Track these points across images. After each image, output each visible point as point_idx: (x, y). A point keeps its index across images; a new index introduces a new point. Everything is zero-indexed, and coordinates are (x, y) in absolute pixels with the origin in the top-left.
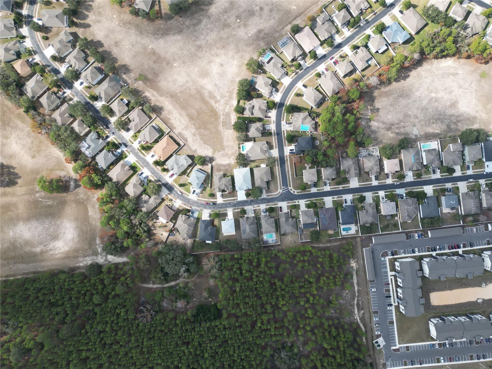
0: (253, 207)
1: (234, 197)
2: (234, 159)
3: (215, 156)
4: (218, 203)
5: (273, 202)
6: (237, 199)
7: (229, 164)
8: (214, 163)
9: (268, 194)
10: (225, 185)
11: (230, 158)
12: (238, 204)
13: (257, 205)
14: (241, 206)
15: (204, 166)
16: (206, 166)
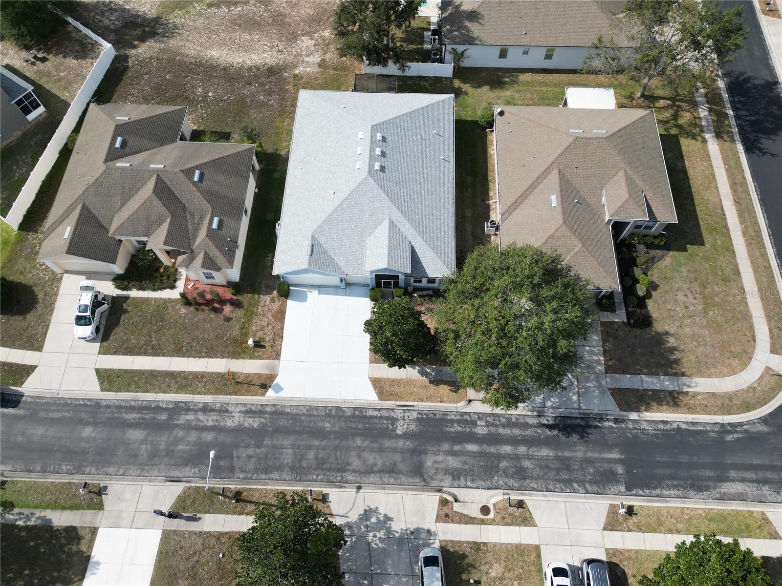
0: (446, 515)
1: (237, 350)
2: (324, 45)
3: (176, 18)
4: (30, 387)
5: (698, 486)
6: (265, 383)
7: (272, 71)
8: (144, 50)
9: (628, 381)
10: (163, 190)
11: (293, 38)
12: (258, 434)
13: (494, 498)
14: (299, 472)
15: (54, 60)
16: (72, 62)
